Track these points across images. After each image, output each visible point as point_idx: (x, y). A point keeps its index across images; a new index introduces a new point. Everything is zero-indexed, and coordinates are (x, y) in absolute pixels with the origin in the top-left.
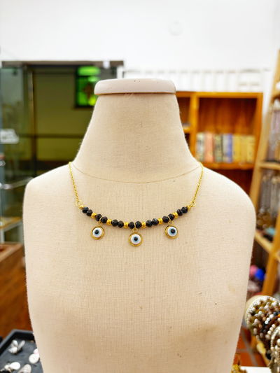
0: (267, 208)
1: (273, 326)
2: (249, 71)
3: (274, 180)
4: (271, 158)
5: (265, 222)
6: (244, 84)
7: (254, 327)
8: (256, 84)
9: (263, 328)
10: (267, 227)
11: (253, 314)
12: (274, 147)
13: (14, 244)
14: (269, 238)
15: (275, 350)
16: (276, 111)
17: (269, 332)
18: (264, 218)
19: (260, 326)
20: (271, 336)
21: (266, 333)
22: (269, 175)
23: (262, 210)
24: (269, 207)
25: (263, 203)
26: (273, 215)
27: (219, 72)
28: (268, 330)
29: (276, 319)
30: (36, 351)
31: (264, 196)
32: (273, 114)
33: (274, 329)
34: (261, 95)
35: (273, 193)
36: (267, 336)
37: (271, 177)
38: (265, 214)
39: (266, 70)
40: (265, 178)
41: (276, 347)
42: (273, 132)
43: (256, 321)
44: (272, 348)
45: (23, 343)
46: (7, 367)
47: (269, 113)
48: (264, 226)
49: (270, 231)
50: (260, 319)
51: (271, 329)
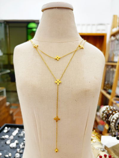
0: (108, 81)
1: (111, 115)
2: (101, 24)
3: (111, 70)
4: (110, 60)
5: (107, 87)
6: (99, 30)
7: (104, 117)
8: (104, 30)
9: (108, 117)
10: (108, 89)
11: (103, 112)
12: (111, 56)
13: (3, 96)
14: (109, 94)
15: (112, 124)
16: (112, 41)
17: (110, 118)
18: (107, 85)
19: (106, 116)
20: (110, 119)
21: (109, 119)
22: (109, 68)
23: (106, 83)
24: (109, 81)
25: (107, 79)
26: (111, 84)
27: (89, 25)
28: (109, 117)
29: (113, 113)
30: (15, 131)
31: (107, 76)
32: (111, 42)
33: (112, 117)
34: (106, 34)
35: (111, 75)
36: (109, 120)
37: (110, 69)
38: (108, 84)
39: (108, 24)
40: (107, 69)
41: (113, 123)
42: (111, 49)
43: (104, 115)
44: (111, 124)
45: (9, 128)
46: (3, 137)
47: (109, 42)
48: (107, 89)
49: (110, 91)
50: (106, 114)
51: (110, 116)
